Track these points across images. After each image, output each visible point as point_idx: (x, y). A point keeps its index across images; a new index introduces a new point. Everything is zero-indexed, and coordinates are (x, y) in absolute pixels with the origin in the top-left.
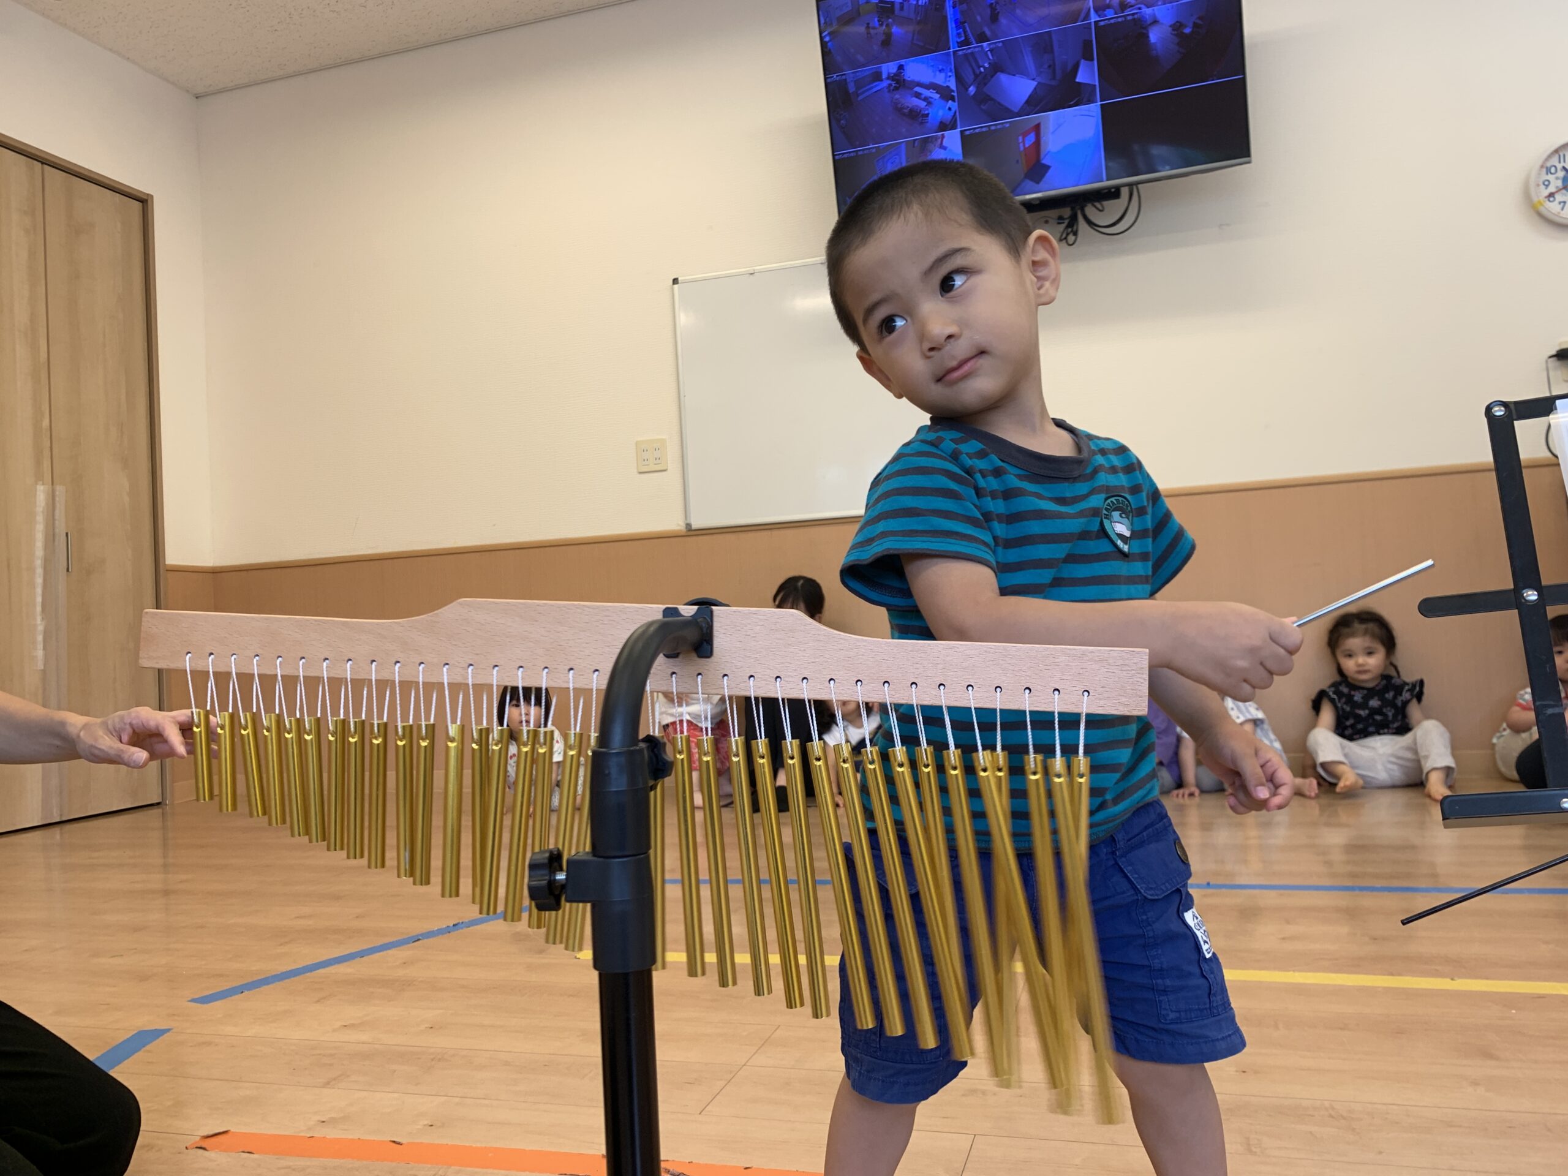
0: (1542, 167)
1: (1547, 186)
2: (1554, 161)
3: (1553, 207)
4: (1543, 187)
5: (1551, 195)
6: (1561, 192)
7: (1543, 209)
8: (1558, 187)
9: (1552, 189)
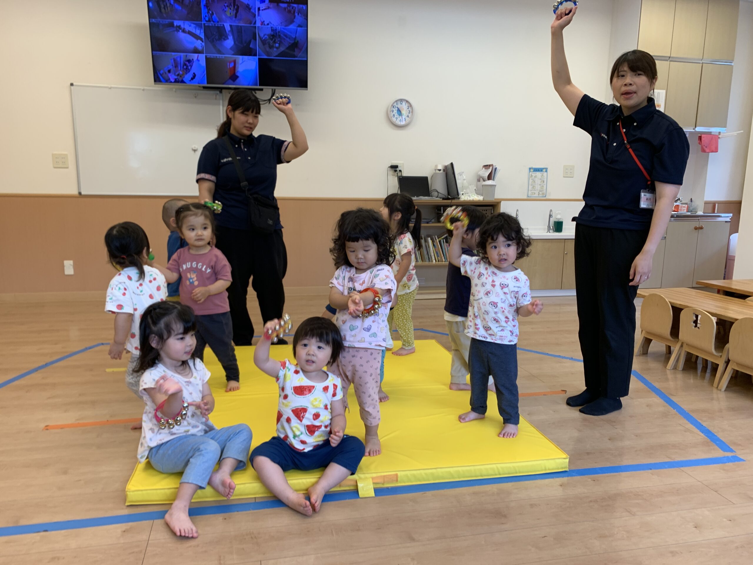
0: (392, 105)
2: (395, 104)
3: (394, 119)
4: (392, 112)
5: (394, 115)
6: (396, 115)
7: (391, 119)
8: (395, 113)
9: (394, 113)
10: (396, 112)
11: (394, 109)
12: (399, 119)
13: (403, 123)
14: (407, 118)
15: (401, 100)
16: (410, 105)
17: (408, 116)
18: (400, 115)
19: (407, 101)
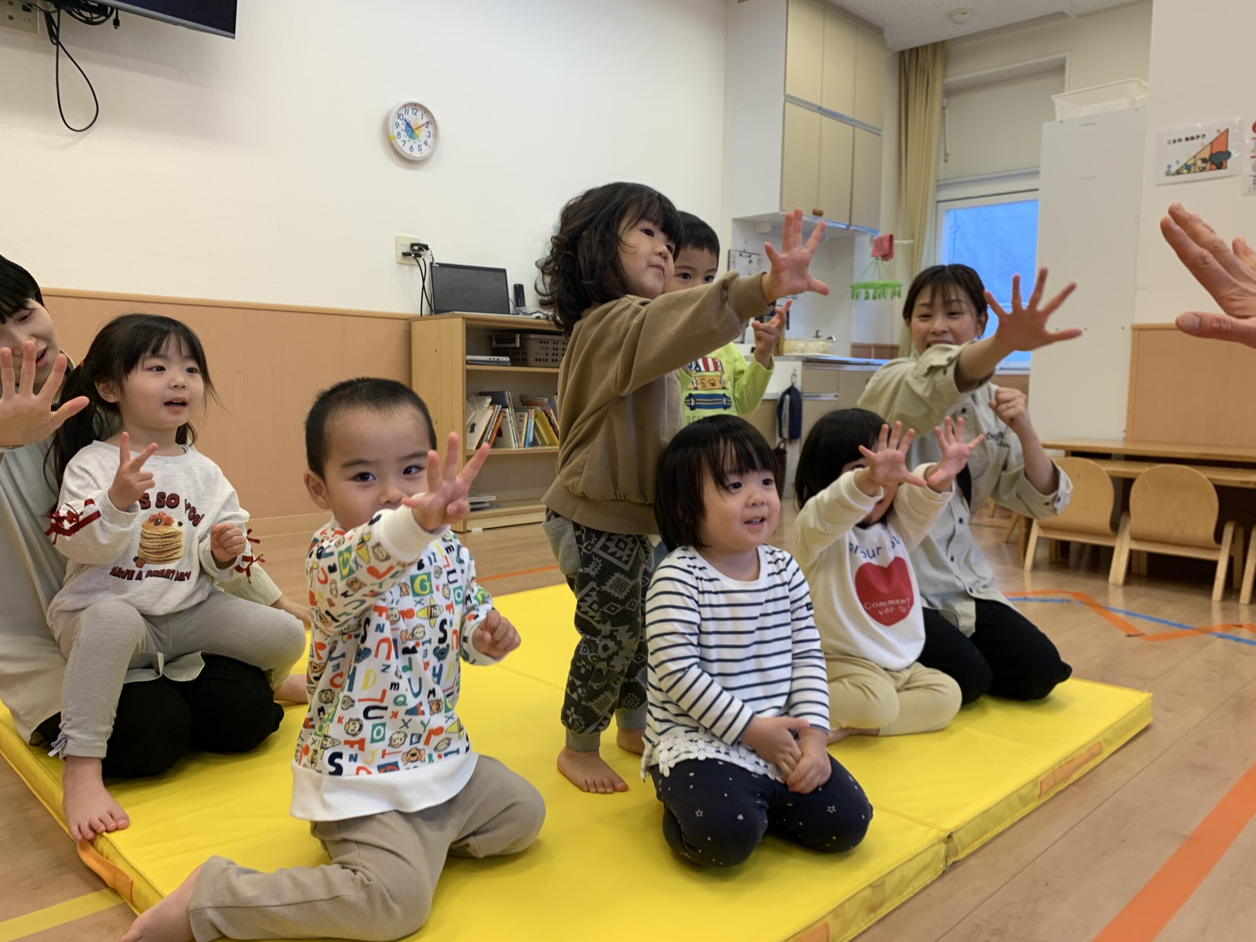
0: (397, 112)
1: (397, 127)
2: (403, 112)
3: (399, 143)
4: (395, 126)
5: (399, 134)
6: (403, 134)
7: (394, 142)
8: (402, 130)
9: (399, 129)
10: (404, 127)
11: (400, 122)
12: (408, 145)
13: (416, 154)
14: (423, 147)
15: (416, 106)
16: (431, 121)
17: (426, 143)
18: (411, 137)
19: (426, 111)
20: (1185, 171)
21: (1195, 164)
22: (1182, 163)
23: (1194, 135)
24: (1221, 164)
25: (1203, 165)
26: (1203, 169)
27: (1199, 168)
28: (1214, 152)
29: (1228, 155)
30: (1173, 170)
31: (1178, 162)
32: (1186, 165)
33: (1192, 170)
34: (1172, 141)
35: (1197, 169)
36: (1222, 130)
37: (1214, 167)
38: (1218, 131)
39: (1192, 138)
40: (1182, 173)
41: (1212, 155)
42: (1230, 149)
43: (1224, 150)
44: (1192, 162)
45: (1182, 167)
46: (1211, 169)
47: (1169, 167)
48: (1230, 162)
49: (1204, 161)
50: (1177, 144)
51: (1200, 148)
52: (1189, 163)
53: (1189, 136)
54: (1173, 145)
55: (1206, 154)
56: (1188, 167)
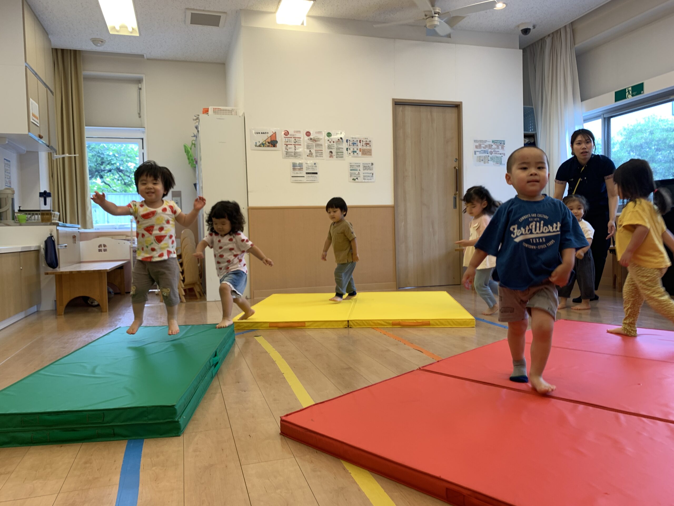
20: (262, 146)
21: (265, 144)
22: (261, 143)
23: (265, 132)
24: (275, 145)
25: (269, 144)
26: (269, 146)
27: (267, 145)
28: (272, 140)
29: (277, 142)
30: (258, 144)
31: (259, 142)
32: (262, 143)
33: (265, 146)
34: (256, 133)
35: (266, 146)
36: (274, 132)
37: (272, 146)
38: (273, 132)
39: (264, 133)
40: (261, 147)
41: (271, 141)
42: (277, 140)
43: (275, 140)
44: (264, 142)
45: (261, 144)
46: (271, 147)
47: (256, 143)
48: (277, 145)
49: (269, 143)
50: (258, 134)
51: (267, 138)
52: (263, 143)
53: (263, 132)
54: (256, 134)
55: (269, 140)
56: (263, 145)
